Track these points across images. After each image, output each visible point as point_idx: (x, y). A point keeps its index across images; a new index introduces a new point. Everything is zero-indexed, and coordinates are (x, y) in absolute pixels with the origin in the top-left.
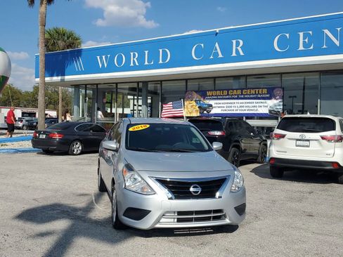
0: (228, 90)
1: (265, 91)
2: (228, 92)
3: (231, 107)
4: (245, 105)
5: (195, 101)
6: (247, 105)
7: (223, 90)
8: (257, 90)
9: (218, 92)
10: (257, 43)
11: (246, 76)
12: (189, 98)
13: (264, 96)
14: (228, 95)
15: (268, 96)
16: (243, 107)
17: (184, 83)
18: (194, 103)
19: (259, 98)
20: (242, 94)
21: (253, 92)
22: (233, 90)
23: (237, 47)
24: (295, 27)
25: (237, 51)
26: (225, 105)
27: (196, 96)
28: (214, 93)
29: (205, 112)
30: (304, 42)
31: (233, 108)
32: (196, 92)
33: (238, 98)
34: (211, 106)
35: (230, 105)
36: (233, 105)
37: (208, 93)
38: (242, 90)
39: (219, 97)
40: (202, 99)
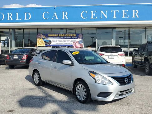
0: (59, 34)
1: (75, 35)
2: (59, 35)
3: (60, 42)
4: (66, 41)
5: (43, 39)
6: (67, 41)
7: (56, 34)
8: (72, 35)
9: (54, 35)
10: (74, 14)
11: (66, 28)
12: (39, 37)
13: (74, 37)
14: (59, 36)
15: (76, 37)
16: (66, 42)
17: (36, 30)
18: (42, 40)
19: (73, 38)
20: (65, 36)
21: (70, 35)
22: (61, 34)
23: (65, 15)
24: (89, 9)
25: (65, 17)
26: (57, 41)
27: (43, 37)
28: (52, 35)
29: (48, 44)
30: (93, 15)
31: (61, 42)
32: (43, 34)
33: (63, 38)
34: (51, 41)
35: (60, 41)
36: (61, 41)
37: (49, 35)
38: (65, 34)
39: (54, 37)
40: (46, 38)
